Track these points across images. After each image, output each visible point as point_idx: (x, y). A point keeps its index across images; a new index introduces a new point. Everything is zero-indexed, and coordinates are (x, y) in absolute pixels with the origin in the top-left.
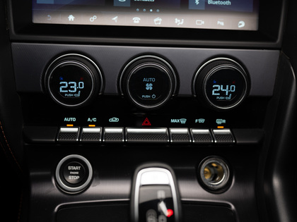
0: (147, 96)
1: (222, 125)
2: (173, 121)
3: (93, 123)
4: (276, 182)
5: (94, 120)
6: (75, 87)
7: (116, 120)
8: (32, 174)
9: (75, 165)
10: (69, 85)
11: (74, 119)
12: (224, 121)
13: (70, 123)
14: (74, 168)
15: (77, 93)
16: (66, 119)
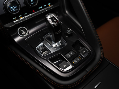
0: (33, 3)
1: (50, 5)
2: (39, 8)
3: (21, 17)
4: (67, 12)
5: (21, 16)
6: (14, 8)
7: (26, 13)
8: (12, 36)
9: (22, 30)
10: (13, 8)
11: (16, 18)
12: (50, 4)
13: (15, 19)
14: (22, 31)
15: (15, 9)
16: (14, 19)
